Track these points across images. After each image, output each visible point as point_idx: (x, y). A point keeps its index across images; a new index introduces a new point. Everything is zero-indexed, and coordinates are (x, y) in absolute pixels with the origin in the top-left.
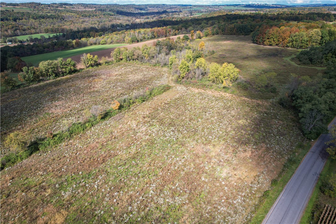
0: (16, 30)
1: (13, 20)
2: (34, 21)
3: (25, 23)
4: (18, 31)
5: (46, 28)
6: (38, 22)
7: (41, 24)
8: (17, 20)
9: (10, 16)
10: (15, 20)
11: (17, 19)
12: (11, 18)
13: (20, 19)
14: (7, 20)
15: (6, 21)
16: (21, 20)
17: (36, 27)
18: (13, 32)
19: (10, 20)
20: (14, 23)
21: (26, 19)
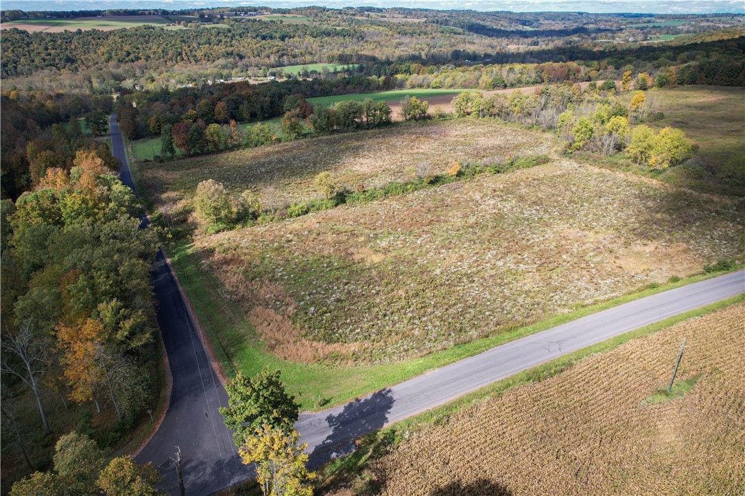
0: (283, 55)
1: (280, 38)
2: (312, 39)
3: (298, 44)
4: (285, 57)
5: (330, 53)
6: (319, 43)
7: (322, 46)
8: (287, 39)
9: (276, 32)
10: (283, 39)
11: (287, 36)
12: (278, 35)
13: (290, 37)
14: (271, 38)
15: (269, 41)
16: (292, 39)
17: (314, 52)
18: (277, 59)
19: (275, 38)
20: (281, 43)
21: (300, 37)
